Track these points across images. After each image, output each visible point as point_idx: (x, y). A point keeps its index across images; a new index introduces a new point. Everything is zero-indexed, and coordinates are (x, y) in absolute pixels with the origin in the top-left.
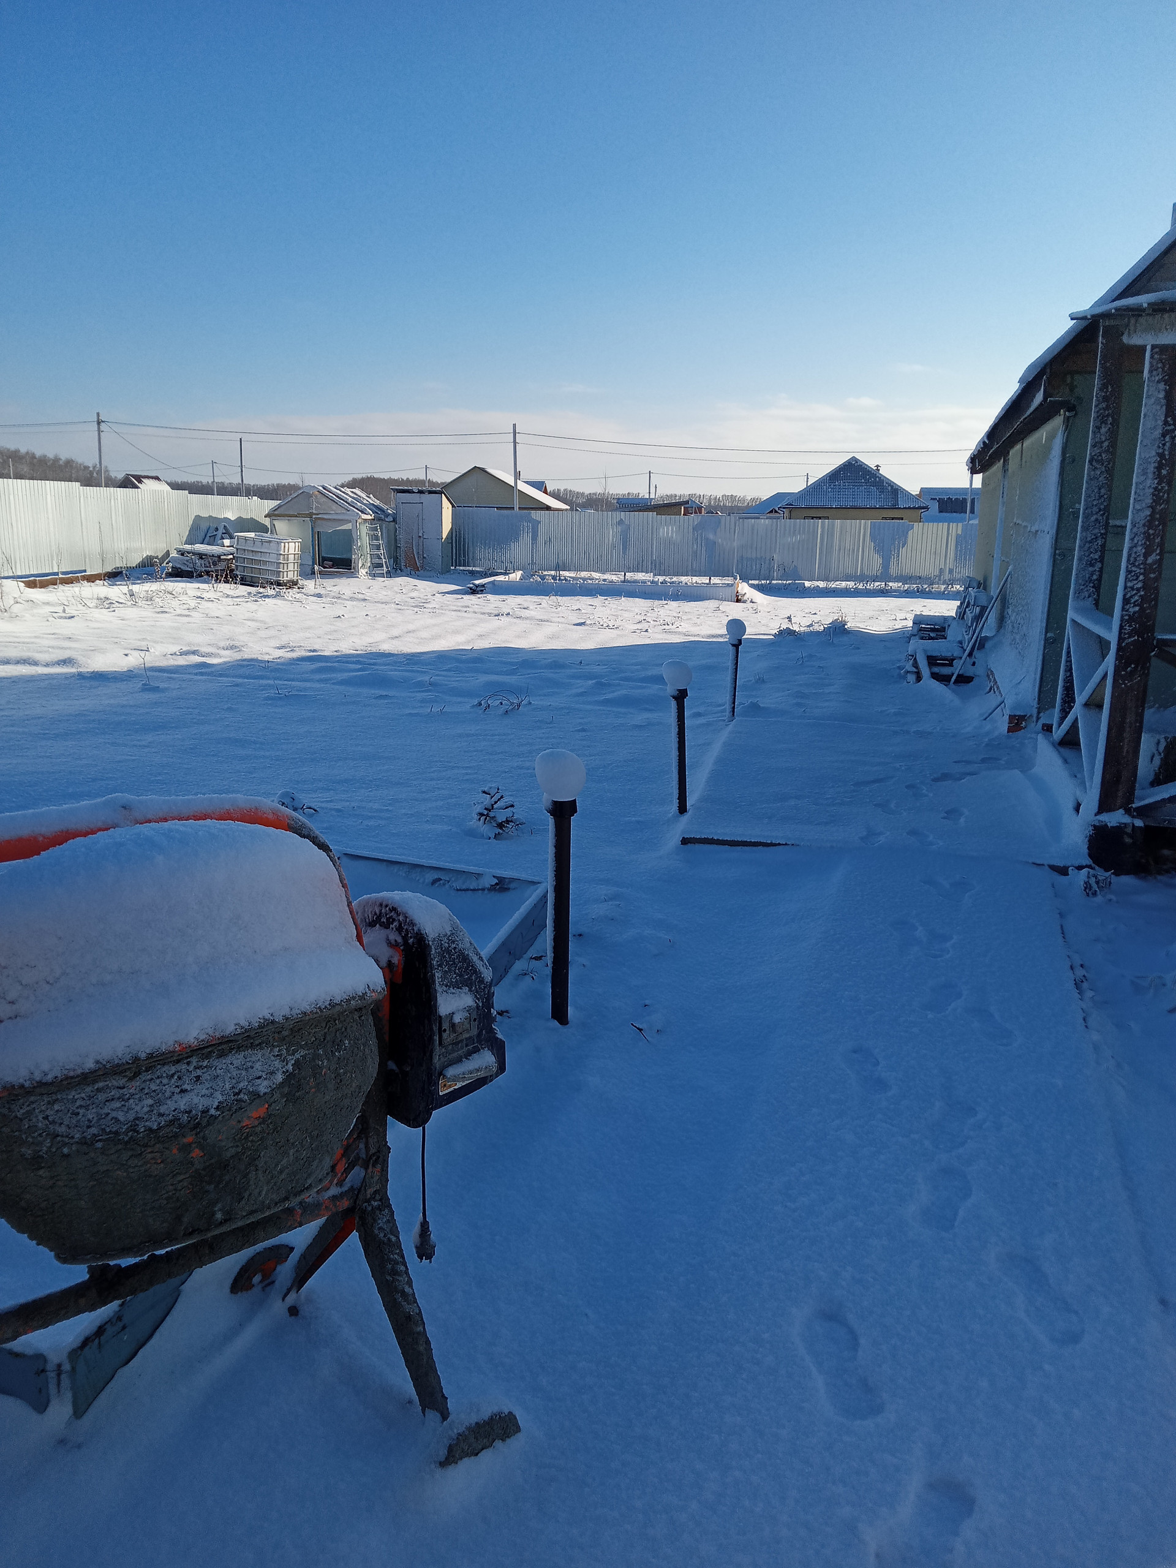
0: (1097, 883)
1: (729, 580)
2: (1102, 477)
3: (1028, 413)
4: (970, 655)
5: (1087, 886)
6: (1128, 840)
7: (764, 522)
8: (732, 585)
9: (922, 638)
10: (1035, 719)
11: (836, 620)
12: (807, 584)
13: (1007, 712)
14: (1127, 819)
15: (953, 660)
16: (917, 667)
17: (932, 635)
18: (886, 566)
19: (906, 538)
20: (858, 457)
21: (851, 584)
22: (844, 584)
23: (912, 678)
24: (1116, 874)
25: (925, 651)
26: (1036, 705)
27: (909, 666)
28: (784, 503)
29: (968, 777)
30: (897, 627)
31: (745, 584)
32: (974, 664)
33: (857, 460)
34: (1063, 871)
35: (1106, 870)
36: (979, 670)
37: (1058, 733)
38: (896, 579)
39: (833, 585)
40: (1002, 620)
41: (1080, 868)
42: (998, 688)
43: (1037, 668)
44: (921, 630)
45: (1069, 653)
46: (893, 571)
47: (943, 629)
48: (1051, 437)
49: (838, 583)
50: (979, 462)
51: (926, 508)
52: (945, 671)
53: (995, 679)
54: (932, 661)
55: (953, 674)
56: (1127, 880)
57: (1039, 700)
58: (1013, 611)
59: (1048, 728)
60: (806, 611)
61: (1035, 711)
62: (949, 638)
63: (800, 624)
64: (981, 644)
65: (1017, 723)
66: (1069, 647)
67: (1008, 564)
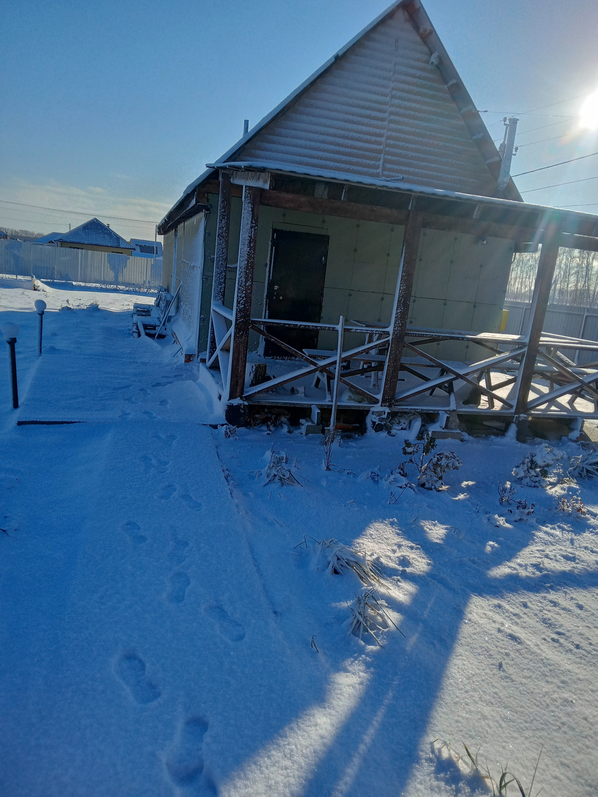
0: (230, 431)
1: (28, 278)
2: (224, 244)
3: (188, 209)
4: (164, 324)
5: (226, 433)
6: (242, 411)
7: (48, 248)
8: (30, 281)
9: (138, 315)
10: (197, 356)
11: (93, 303)
12: (74, 283)
13: (184, 353)
14: (241, 402)
15: (155, 327)
16: (138, 330)
17: (144, 314)
18: (116, 277)
19: (126, 263)
20: (98, 218)
21: (98, 285)
22: (94, 285)
23: (136, 335)
24: (238, 427)
25: (142, 322)
26: (197, 350)
27: (134, 329)
28: (57, 238)
29: (169, 385)
30: (124, 309)
31: (39, 281)
32: (166, 329)
33: (97, 220)
34: (215, 427)
35: (233, 426)
36: (168, 332)
37: (209, 363)
38: (123, 284)
39: (88, 285)
40: (178, 308)
41: (223, 425)
42: (178, 341)
43: (197, 332)
44: (138, 311)
45: (212, 325)
46: (120, 279)
47: (149, 311)
48: (199, 222)
49: (91, 284)
50: (163, 229)
51: (134, 249)
52: (152, 332)
53: (176, 337)
54: (146, 327)
55: (156, 334)
56: (243, 429)
57: (198, 347)
58: (183, 304)
59: (203, 361)
60: (75, 298)
61: (196, 353)
62: (152, 316)
63: (73, 305)
64: (169, 319)
65: (189, 358)
66: (212, 322)
67: (180, 281)
